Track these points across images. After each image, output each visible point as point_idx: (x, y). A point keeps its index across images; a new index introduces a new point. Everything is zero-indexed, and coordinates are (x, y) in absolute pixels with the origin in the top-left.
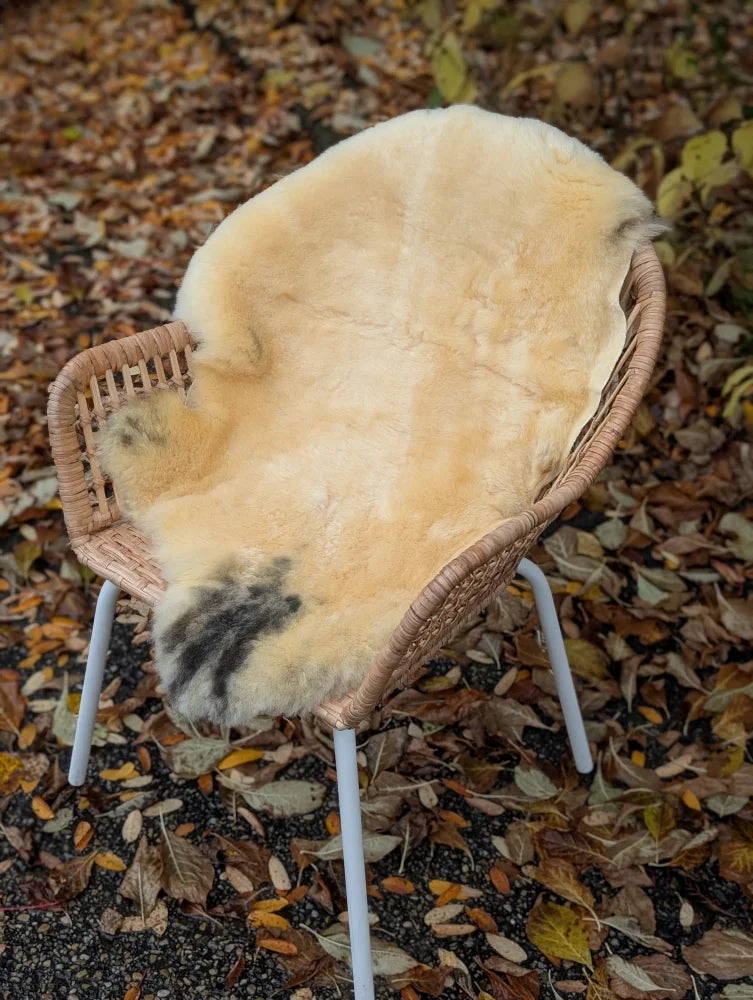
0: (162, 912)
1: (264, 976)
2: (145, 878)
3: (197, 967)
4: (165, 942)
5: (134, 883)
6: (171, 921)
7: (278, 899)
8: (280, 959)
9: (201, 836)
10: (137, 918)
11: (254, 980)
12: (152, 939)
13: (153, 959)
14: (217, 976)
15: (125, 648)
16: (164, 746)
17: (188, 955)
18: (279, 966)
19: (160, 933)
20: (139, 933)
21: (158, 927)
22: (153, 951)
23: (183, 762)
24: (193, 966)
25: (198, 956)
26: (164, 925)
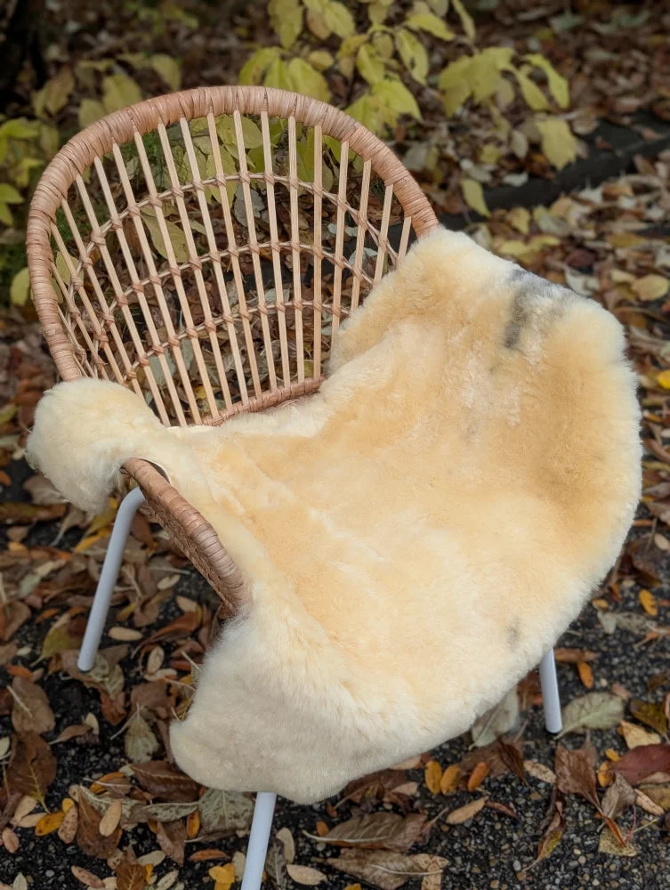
0: (422, 859)
1: (508, 790)
2: (384, 864)
3: (491, 838)
4: (459, 860)
5: (386, 875)
6: (434, 852)
7: (427, 768)
8: (492, 777)
9: (333, 818)
10: (425, 879)
11: (511, 798)
12: (453, 869)
13: (476, 870)
14: (503, 823)
15: (19, 859)
16: (196, 837)
17: (476, 842)
18: (500, 778)
19: (446, 862)
20: (443, 879)
21: (440, 863)
22: (468, 870)
23: (236, 817)
24: (489, 840)
25: (478, 835)
26: (437, 858)
